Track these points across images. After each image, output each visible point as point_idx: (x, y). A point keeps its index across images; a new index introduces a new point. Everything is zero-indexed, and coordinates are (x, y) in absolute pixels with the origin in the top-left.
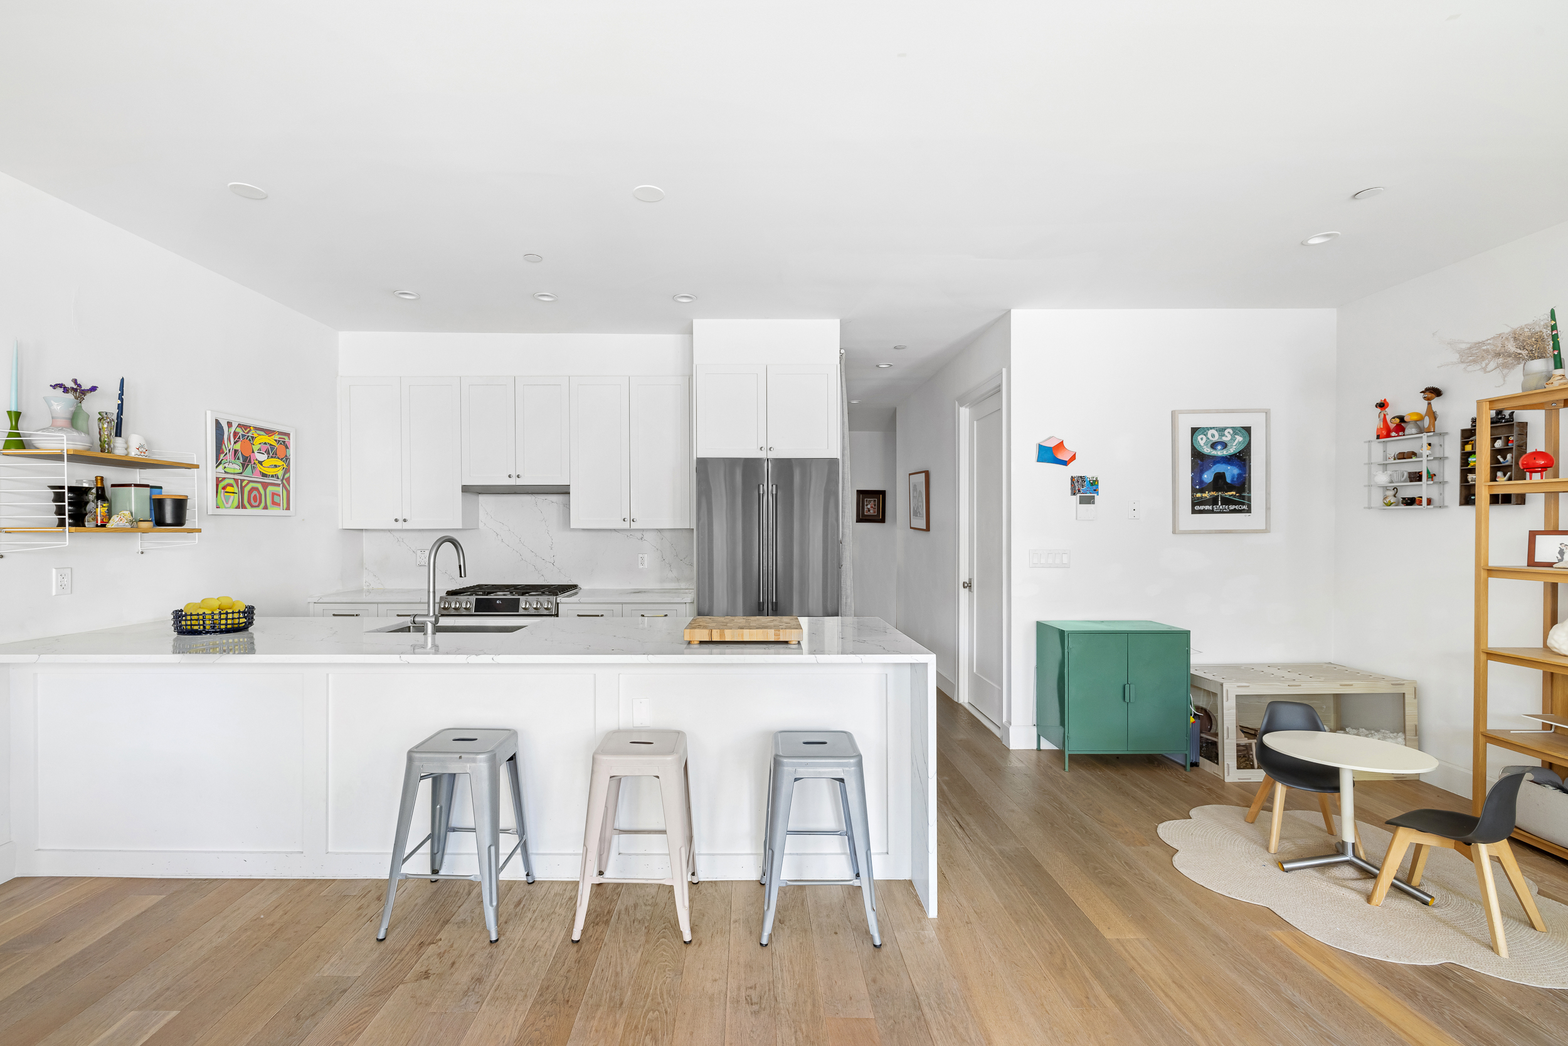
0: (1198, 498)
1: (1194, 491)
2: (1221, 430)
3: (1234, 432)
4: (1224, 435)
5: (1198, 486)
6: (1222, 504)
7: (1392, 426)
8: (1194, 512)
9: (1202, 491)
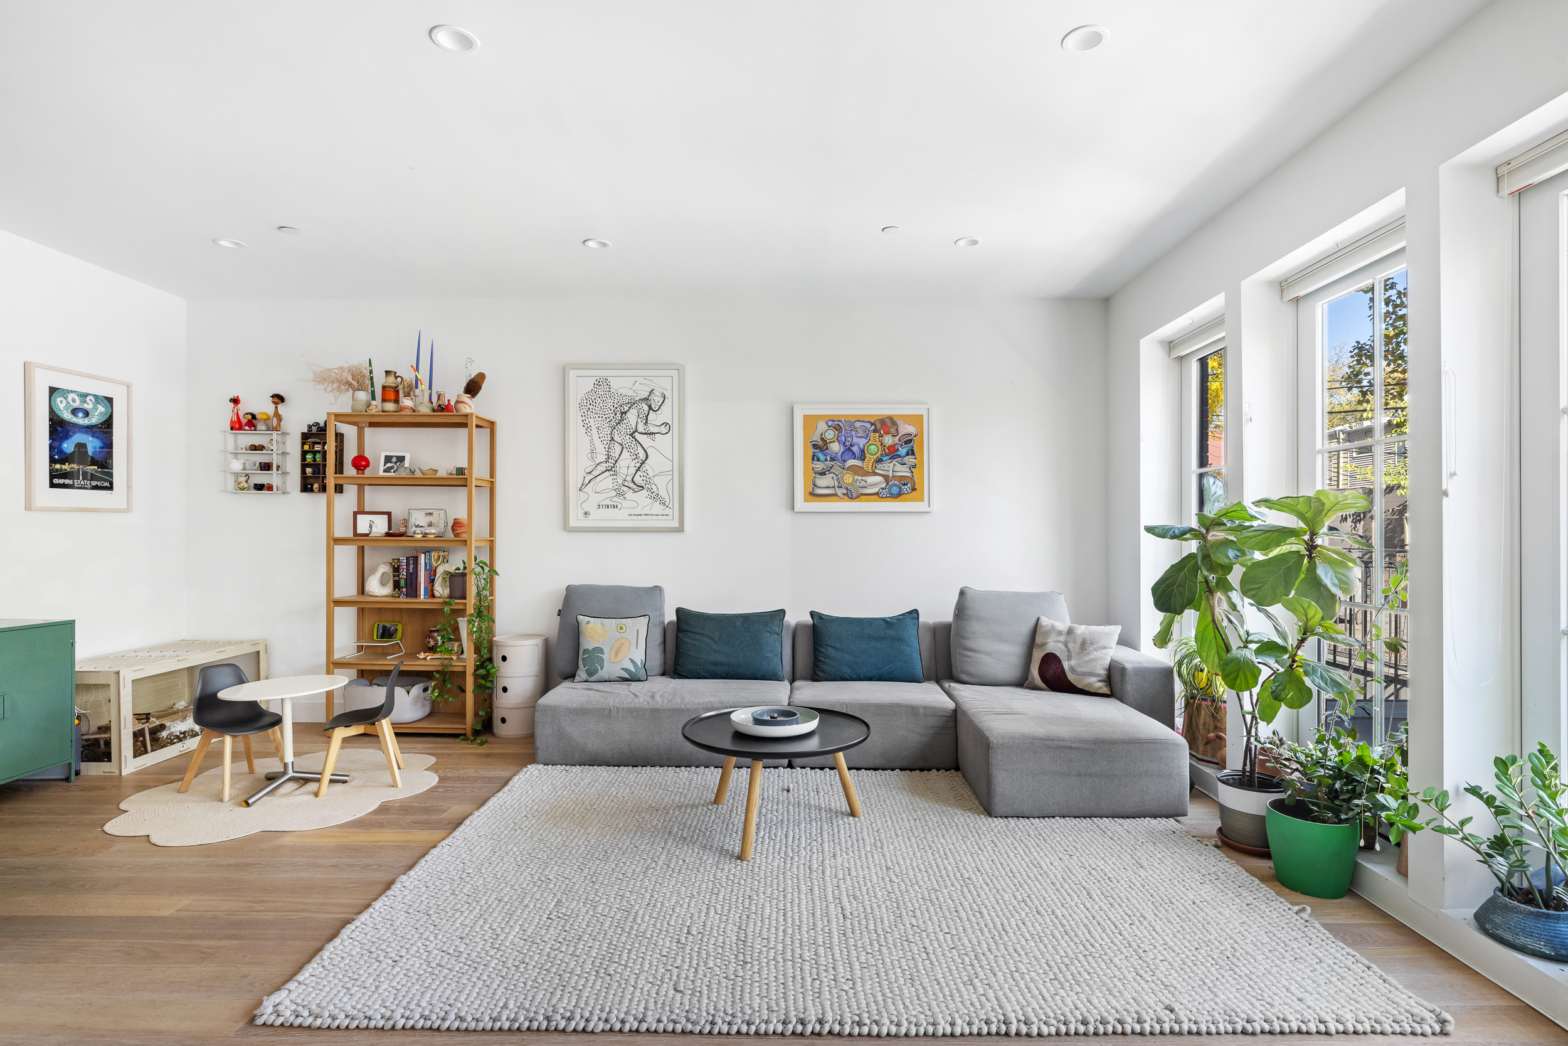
0: (57, 470)
1: (52, 461)
2: (84, 396)
3: (96, 400)
4: (86, 402)
5: (57, 456)
6: (83, 479)
7: (244, 421)
8: (52, 485)
9: (62, 462)
